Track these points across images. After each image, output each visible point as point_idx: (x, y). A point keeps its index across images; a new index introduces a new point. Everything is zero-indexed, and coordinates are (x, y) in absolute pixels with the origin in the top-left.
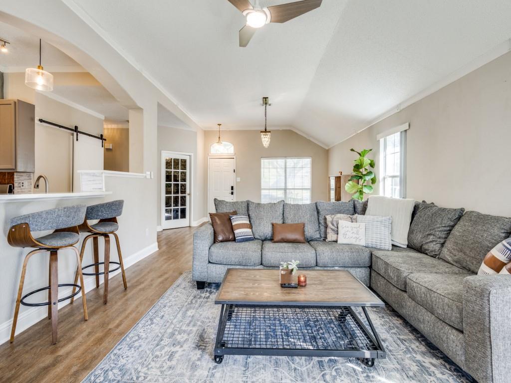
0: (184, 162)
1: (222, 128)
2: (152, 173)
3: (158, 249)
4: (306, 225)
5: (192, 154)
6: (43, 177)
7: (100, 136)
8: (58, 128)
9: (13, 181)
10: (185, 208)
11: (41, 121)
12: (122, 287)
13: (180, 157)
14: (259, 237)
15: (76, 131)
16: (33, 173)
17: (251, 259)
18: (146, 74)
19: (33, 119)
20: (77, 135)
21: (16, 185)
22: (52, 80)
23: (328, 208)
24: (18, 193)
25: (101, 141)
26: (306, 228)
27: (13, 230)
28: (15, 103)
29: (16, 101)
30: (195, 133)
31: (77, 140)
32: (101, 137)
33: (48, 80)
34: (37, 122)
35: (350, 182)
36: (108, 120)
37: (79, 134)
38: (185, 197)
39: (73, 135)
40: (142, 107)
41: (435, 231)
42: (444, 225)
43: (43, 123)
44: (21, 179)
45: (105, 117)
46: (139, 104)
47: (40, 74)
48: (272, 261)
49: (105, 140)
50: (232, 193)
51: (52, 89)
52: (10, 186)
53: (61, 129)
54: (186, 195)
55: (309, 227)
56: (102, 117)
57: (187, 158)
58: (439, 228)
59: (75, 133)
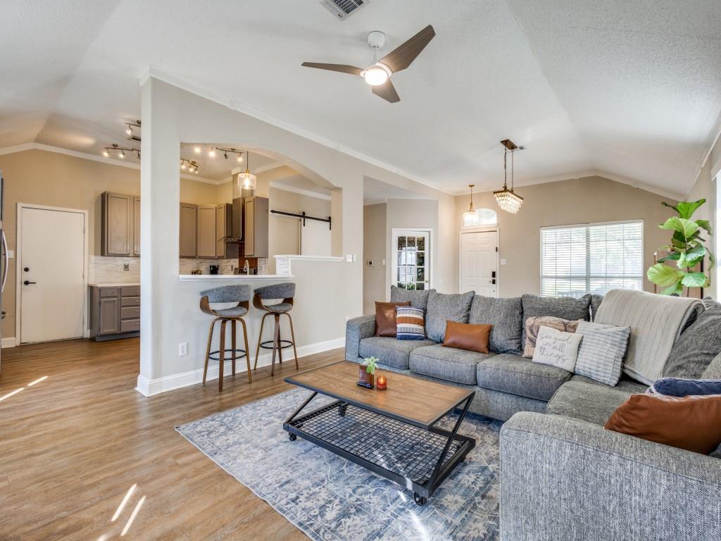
0: (421, 241)
1: (476, 190)
2: (355, 256)
4: (495, 328)
5: (432, 230)
7: (327, 219)
8: (287, 216)
9: (257, 265)
11: (273, 212)
12: (296, 367)
13: (416, 234)
14: (431, 338)
15: (303, 217)
16: (267, 258)
17: (396, 360)
18: (344, 149)
19: (267, 211)
20: (304, 220)
21: (258, 268)
23: (537, 306)
24: (221, 274)
25: (329, 223)
26: (494, 334)
28: (254, 199)
30: (435, 205)
31: (305, 225)
32: (329, 220)
33: (252, 181)
34: (270, 213)
35: (659, 265)
37: (306, 219)
38: (424, 285)
39: (301, 220)
40: (340, 187)
41: (689, 362)
42: (705, 352)
43: (275, 214)
44: (261, 263)
46: (336, 184)
47: (247, 177)
48: (418, 367)
50: (494, 282)
53: (290, 216)
54: (424, 282)
55: (500, 331)
57: (426, 235)
58: (697, 355)
59: (302, 219)
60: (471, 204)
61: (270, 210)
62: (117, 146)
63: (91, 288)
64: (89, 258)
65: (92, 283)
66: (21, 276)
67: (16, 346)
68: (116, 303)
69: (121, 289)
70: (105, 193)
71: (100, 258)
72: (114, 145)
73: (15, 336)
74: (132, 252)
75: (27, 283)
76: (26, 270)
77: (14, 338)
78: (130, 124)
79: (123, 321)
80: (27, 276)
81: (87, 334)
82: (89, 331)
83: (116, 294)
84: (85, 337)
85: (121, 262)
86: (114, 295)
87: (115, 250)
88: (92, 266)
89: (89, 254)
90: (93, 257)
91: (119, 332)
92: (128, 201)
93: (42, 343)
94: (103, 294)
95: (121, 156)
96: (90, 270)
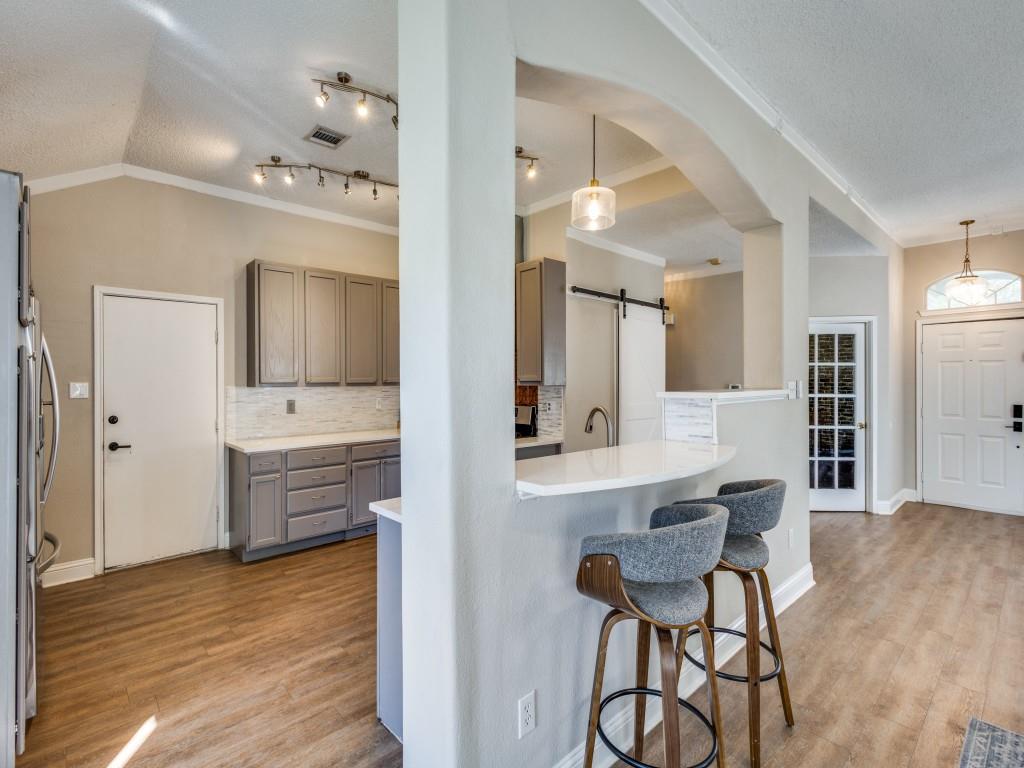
0: (847, 341)
1: (975, 231)
3: (812, 583)
5: (874, 319)
6: (601, 411)
7: (658, 303)
8: (596, 298)
9: (537, 400)
10: (853, 462)
11: (575, 289)
13: (836, 328)
15: (622, 300)
16: (564, 386)
19: (563, 289)
20: (625, 306)
21: (540, 406)
22: (613, 204)
25: (661, 311)
27: (588, 564)
28: (541, 264)
29: (542, 261)
30: (885, 261)
31: (625, 316)
32: (661, 305)
33: (607, 206)
34: (568, 292)
36: (671, 266)
37: (627, 304)
38: (851, 433)
39: (617, 307)
40: (779, 220)
43: (578, 295)
44: (547, 396)
45: (667, 262)
46: (776, 215)
47: (595, 196)
49: (668, 308)
50: (1018, 427)
51: (614, 222)
52: (533, 409)
53: (601, 299)
54: (855, 428)
56: (661, 262)
57: (858, 332)
59: (621, 304)
60: (967, 261)
61: (568, 286)
62: (279, 160)
63: (232, 453)
64: (226, 393)
65: (233, 443)
66: (104, 434)
67: (96, 577)
68: (278, 482)
69: (286, 453)
70: (253, 262)
71: (246, 390)
72: (273, 159)
73: (94, 556)
74: (302, 378)
75: (114, 447)
76: (113, 420)
77: (91, 560)
78: (323, 83)
79: (290, 520)
80: (114, 434)
81: (224, 542)
82: (228, 534)
83: (277, 466)
84: (221, 547)
85: (283, 395)
86: (275, 467)
87: (272, 375)
88: (232, 407)
89: (226, 384)
90: (233, 390)
91: (284, 542)
92: (295, 276)
93: (144, 566)
94: (255, 468)
95: (288, 180)
96: (229, 416)
